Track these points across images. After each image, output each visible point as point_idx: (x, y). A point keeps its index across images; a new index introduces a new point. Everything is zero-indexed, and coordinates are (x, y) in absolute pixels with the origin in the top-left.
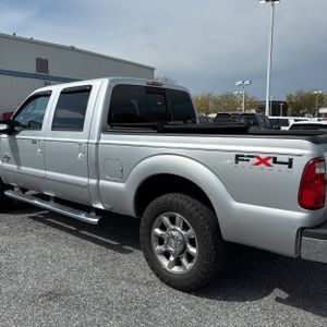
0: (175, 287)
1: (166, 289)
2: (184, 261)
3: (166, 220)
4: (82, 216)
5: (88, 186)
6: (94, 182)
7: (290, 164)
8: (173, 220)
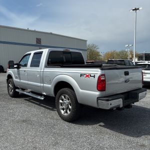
0: (65, 120)
1: (62, 121)
2: (68, 111)
3: (63, 97)
4: (39, 97)
5: (40, 86)
6: (42, 85)
7: (94, 77)
8: (65, 97)
